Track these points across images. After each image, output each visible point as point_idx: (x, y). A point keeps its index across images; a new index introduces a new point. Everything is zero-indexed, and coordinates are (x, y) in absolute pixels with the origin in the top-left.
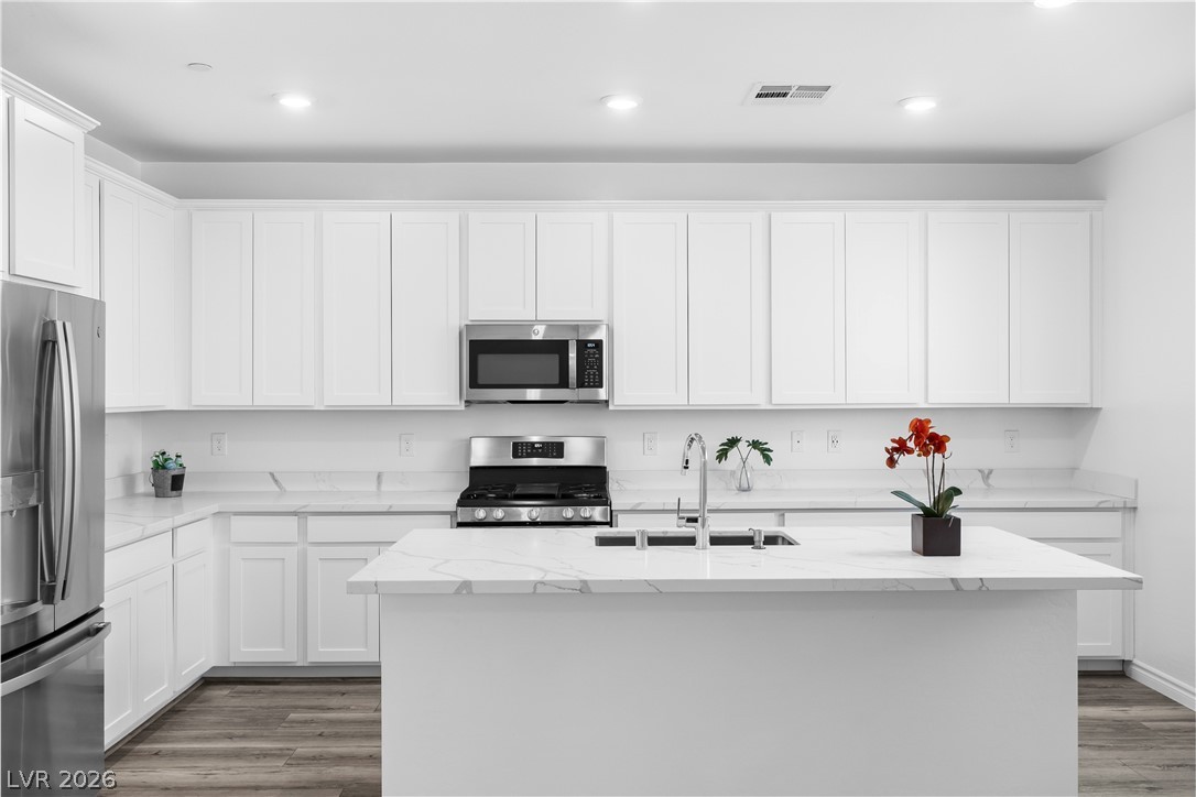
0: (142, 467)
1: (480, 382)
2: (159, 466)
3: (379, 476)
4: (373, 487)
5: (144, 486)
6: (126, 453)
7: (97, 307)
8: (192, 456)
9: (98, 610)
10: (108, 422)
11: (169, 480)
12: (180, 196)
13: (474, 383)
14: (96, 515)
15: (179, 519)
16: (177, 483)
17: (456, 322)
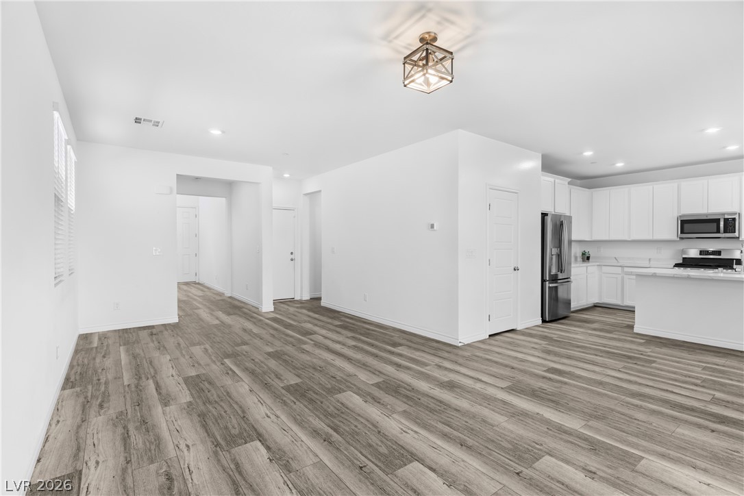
0: (579, 255)
1: (685, 232)
2: (583, 254)
3: (650, 259)
4: (648, 262)
5: (580, 259)
6: (576, 250)
7: (570, 218)
8: (592, 252)
9: (569, 278)
10: (573, 244)
11: (586, 258)
12: (589, 188)
13: (682, 232)
14: (570, 264)
15: (588, 264)
16: (588, 258)
17: (676, 215)
